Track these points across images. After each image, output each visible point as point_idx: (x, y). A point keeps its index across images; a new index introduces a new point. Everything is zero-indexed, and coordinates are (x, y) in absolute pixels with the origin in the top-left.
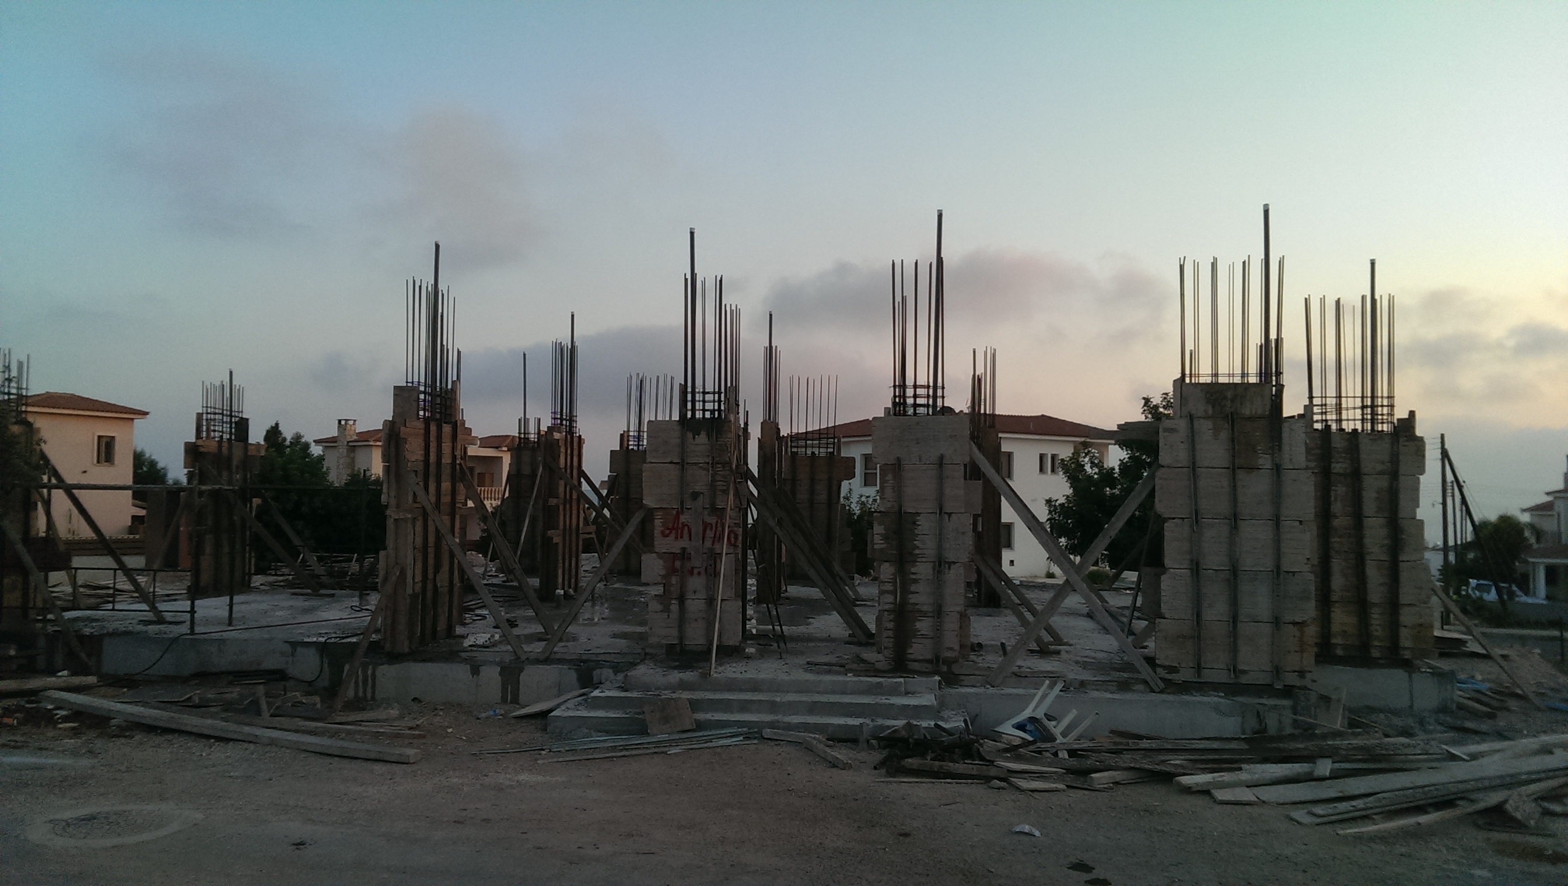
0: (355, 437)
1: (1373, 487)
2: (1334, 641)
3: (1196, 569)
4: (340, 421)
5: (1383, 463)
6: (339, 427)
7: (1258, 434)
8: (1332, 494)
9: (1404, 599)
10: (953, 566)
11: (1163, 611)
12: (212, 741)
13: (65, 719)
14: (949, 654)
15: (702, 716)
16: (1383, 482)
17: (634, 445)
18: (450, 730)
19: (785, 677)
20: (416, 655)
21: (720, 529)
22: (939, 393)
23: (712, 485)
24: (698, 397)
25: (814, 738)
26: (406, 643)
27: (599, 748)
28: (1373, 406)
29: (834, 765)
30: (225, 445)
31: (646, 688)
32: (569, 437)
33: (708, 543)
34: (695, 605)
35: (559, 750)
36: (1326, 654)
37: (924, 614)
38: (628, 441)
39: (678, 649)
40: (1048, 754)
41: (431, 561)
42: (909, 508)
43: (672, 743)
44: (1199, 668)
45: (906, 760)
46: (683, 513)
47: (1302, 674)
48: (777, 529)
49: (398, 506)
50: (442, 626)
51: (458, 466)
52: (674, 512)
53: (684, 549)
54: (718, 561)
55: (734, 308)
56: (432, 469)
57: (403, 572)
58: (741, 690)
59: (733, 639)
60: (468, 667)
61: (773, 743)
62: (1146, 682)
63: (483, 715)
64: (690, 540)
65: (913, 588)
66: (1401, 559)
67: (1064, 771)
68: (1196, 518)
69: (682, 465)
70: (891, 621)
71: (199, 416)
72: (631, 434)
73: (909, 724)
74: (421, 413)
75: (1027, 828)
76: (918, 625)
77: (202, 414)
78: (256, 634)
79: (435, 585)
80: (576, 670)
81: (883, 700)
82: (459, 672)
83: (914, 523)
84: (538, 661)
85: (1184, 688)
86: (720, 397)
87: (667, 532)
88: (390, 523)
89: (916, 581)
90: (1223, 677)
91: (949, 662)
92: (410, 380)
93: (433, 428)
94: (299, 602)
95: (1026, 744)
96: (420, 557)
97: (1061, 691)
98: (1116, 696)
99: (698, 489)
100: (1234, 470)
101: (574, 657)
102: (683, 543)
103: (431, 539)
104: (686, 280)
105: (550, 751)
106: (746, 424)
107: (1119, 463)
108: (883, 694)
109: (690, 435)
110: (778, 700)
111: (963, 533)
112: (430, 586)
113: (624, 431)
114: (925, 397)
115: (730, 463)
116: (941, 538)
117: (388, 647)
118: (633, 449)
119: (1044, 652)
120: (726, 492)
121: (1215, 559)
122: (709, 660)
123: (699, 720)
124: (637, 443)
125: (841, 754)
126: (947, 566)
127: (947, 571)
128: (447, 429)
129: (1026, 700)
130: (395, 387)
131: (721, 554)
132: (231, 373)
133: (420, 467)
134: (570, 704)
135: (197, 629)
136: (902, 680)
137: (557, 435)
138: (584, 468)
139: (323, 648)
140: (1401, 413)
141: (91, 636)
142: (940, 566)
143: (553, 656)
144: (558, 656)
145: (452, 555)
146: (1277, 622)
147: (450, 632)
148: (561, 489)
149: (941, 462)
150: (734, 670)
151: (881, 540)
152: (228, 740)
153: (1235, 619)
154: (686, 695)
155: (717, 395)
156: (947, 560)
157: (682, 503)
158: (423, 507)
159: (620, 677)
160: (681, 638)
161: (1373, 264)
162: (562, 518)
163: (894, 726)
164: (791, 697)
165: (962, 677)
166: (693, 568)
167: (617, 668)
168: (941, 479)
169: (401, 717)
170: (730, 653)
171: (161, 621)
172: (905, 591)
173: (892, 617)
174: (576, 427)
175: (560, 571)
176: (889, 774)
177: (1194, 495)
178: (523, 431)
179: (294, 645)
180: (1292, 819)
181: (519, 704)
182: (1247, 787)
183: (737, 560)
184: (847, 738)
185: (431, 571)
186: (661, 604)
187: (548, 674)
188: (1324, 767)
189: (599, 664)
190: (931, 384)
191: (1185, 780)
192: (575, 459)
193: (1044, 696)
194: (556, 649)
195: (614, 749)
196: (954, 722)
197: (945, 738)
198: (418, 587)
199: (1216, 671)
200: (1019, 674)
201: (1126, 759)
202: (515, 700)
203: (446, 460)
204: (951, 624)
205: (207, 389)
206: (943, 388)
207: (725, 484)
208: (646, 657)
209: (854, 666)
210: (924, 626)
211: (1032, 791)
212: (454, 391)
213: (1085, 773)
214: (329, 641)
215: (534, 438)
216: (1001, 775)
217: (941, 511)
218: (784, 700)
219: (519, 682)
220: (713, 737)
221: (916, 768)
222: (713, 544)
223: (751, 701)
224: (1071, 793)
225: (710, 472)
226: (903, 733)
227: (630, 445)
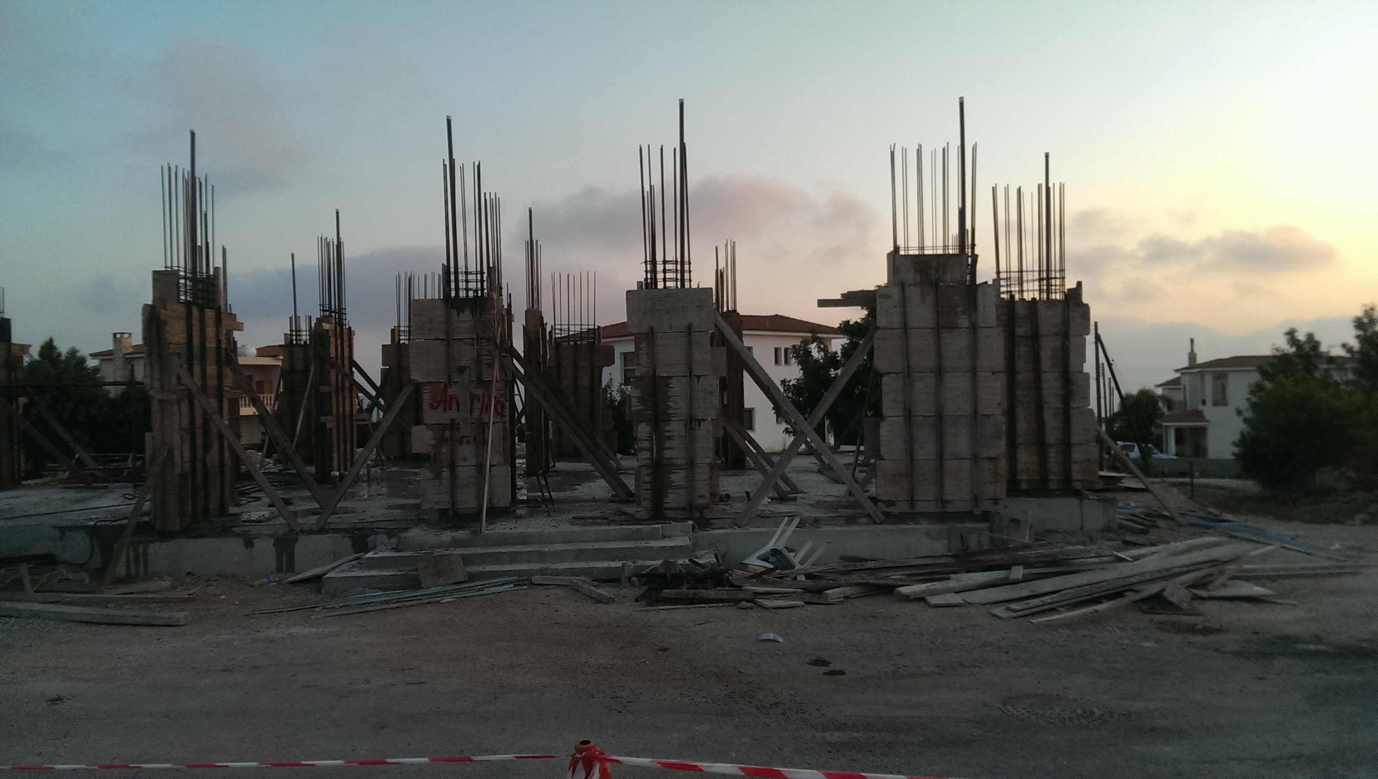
0: (132, 350)
1: (1048, 346)
2: (1019, 477)
3: (909, 416)
4: (115, 335)
5: (1057, 326)
6: (114, 340)
7: (957, 298)
8: (1017, 353)
9: (1075, 439)
10: (702, 424)
11: (882, 453)
14: (700, 501)
15: (473, 569)
16: (1058, 342)
17: (405, 339)
18: (223, 597)
19: (554, 530)
21: (486, 400)
22: (686, 267)
23: (478, 359)
24: (462, 277)
25: (580, 580)
26: (177, 521)
27: (373, 602)
28: (1048, 279)
29: (599, 600)
31: (418, 547)
32: (338, 328)
33: (476, 414)
34: (465, 471)
35: (332, 606)
36: (1014, 489)
37: (678, 467)
38: (399, 336)
39: (451, 512)
40: (788, 579)
41: (199, 442)
42: (662, 373)
43: (444, 594)
44: (912, 501)
45: (664, 590)
46: (450, 386)
47: (996, 501)
48: (543, 402)
49: (162, 387)
50: (214, 504)
51: (223, 352)
52: (442, 386)
53: (453, 420)
54: (487, 429)
55: (493, 197)
56: (196, 351)
57: (170, 454)
58: (512, 544)
59: (504, 501)
60: (241, 541)
61: (541, 588)
62: (869, 516)
64: (459, 411)
65: (668, 444)
66: (1072, 406)
67: (802, 590)
68: (908, 373)
69: (448, 341)
70: (648, 475)
72: (402, 329)
73: (666, 562)
74: (182, 297)
75: (772, 636)
76: (673, 477)
78: (23, 522)
79: (205, 468)
80: (349, 537)
81: (643, 544)
82: (232, 546)
83: (667, 386)
84: (312, 532)
85: (901, 518)
86: (482, 277)
87: (436, 405)
88: (155, 407)
89: (670, 438)
90: (932, 507)
91: (702, 508)
92: (169, 265)
93: (195, 312)
94: (69, 494)
95: (768, 571)
96: (187, 437)
97: (797, 527)
98: (846, 529)
99: (463, 363)
100: (938, 330)
101: (349, 526)
102: (453, 414)
103: (199, 422)
104: (445, 166)
105: (324, 608)
106: (510, 305)
108: (643, 539)
109: (454, 313)
110: (546, 550)
111: (711, 393)
112: (199, 466)
113: (395, 326)
114: (673, 272)
115: (494, 338)
116: (691, 398)
117: (158, 526)
118: (404, 343)
119: (782, 498)
120: (491, 365)
121: (924, 407)
122: (480, 520)
123: (471, 572)
124: (408, 338)
125: (604, 591)
126: (697, 422)
127: (697, 428)
128: (210, 314)
129: (771, 535)
130: (153, 271)
131: (488, 423)
133: (183, 350)
134: (345, 567)
136: (659, 526)
137: (326, 326)
138: (356, 358)
139: (94, 532)
140: (1070, 284)
142: (691, 423)
143: (327, 527)
144: (332, 527)
145: (221, 437)
146: (975, 458)
147: (223, 510)
148: (333, 377)
149: (689, 330)
150: (504, 527)
151: (638, 402)
153: (941, 457)
154: (459, 551)
155: (479, 276)
156: (697, 418)
157: (449, 376)
158: (189, 391)
159: (394, 540)
160: (453, 503)
161: (1047, 156)
162: (335, 406)
163: (653, 565)
164: (559, 547)
165: (713, 521)
166: (462, 437)
167: (390, 534)
168: (690, 345)
169: (173, 588)
170: (497, 514)
172: (661, 448)
173: (649, 471)
174: (345, 319)
175: (335, 456)
176: (650, 604)
177: (906, 353)
178: (294, 329)
179: (62, 529)
180: (995, 615)
181: (294, 572)
182: (956, 593)
183: (505, 429)
184: (612, 579)
185: (199, 451)
186: (432, 472)
187: (324, 542)
188: (1018, 572)
189: (374, 532)
190: (679, 260)
191: (904, 590)
192: (346, 350)
193: (783, 532)
194: (329, 520)
195: (387, 602)
196: (707, 559)
197: (699, 571)
198: (187, 466)
199: (927, 502)
200: (762, 516)
201: (855, 578)
202: (291, 569)
203: (211, 344)
204: (702, 474)
206: (690, 263)
207: (490, 358)
208: (420, 521)
209: (616, 518)
210: (678, 477)
211: (775, 608)
212: (216, 276)
213: (820, 591)
214: (98, 524)
215: (306, 335)
216: (748, 597)
217: (691, 374)
218: (552, 550)
219: (293, 552)
220: (485, 586)
221: (673, 597)
222: (481, 415)
223: (521, 553)
224: (809, 607)
225: (476, 347)
226: (662, 570)
227: (402, 339)
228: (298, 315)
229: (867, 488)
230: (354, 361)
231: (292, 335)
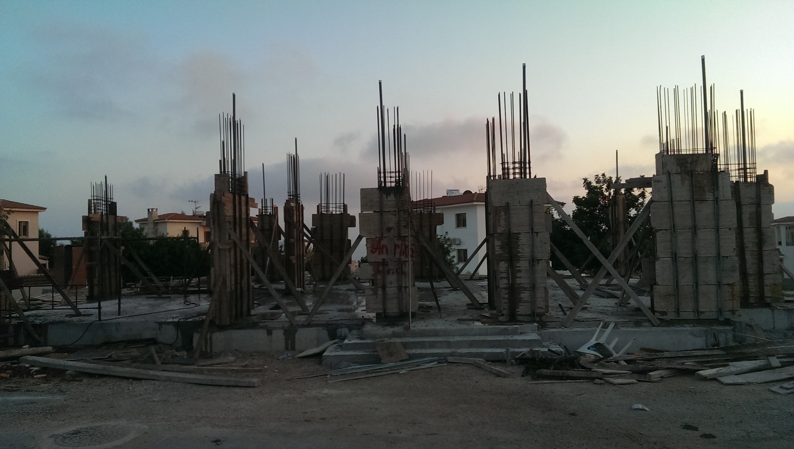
0: (158, 218)
1: (747, 211)
3: (675, 257)
4: (149, 210)
5: (752, 199)
6: (148, 213)
7: (705, 181)
9: (766, 271)
10: (540, 262)
11: (657, 281)
12: (130, 380)
13: (38, 372)
14: (539, 311)
15: (410, 351)
16: (753, 209)
17: (325, 211)
18: (266, 367)
19: (450, 328)
20: (232, 326)
21: (403, 247)
22: (527, 166)
23: (398, 223)
24: (388, 175)
25: (479, 361)
26: (228, 319)
27: (358, 372)
28: (745, 169)
29: (498, 375)
30: (104, 217)
31: (373, 337)
32: (297, 205)
33: (397, 256)
34: (392, 291)
35: (336, 375)
37: (525, 289)
38: (321, 209)
39: (383, 315)
40: (614, 363)
41: (239, 273)
42: (514, 230)
43: (399, 367)
44: (678, 312)
45: (540, 370)
46: (382, 239)
47: (733, 312)
49: (220, 241)
50: (245, 309)
51: (249, 220)
52: (378, 239)
53: (384, 260)
54: (404, 265)
56: (238, 220)
57: (224, 279)
58: (428, 336)
60: (265, 331)
61: (455, 365)
62: (649, 321)
63: (281, 357)
64: (387, 254)
65: (518, 275)
66: (763, 249)
67: (631, 372)
68: (673, 229)
69: (381, 212)
70: (507, 294)
71: (90, 201)
72: (323, 205)
73: (531, 350)
74: (231, 189)
75: (640, 406)
76: (522, 295)
77: (92, 200)
78: (136, 319)
79: (241, 286)
80: (327, 330)
81: (509, 338)
82: (260, 335)
83: (517, 239)
84: (303, 326)
85: (671, 323)
86: (399, 174)
87: (374, 250)
89: (520, 271)
90: (691, 316)
91: (541, 315)
93: (237, 198)
94: (152, 301)
95: (600, 358)
96: (233, 271)
98: (637, 329)
99: (390, 225)
100: (693, 202)
101: (324, 323)
102: (384, 256)
103: (238, 260)
105: (332, 376)
107: (572, 212)
108: (509, 335)
109: (385, 196)
110: (451, 340)
111: (545, 243)
112: (239, 287)
113: (319, 204)
114: (519, 169)
115: (408, 211)
116: (533, 246)
117: (217, 323)
118: (324, 213)
120: (406, 227)
121: (684, 251)
122: (408, 321)
123: (409, 354)
125: (498, 368)
126: (537, 261)
127: (537, 265)
128: (243, 198)
130: (215, 175)
132: (106, 177)
133: (232, 220)
134: (331, 349)
135: (102, 318)
136: (517, 326)
137: (291, 204)
138: (304, 223)
139: (177, 325)
140: (760, 172)
141: (40, 325)
142: (533, 262)
143: (312, 323)
144: (315, 323)
146: (719, 284)
147: (249, 314)
148: (295, 234)
149: (531, 204)
150: (422, 324)
151: (499, 249)
152: (140, 379)
153: (697, 284)
154: (398, 340)
155: (397, 173)
156: (536, 259)
157: (382, 234)
158: (234, 243)
159: (356, 332)
160: (385, 309)
161: (742, 92)
162: (296, 250)
163: (522, 352)
164: (458, 339)
165: (548, 323)
166: (389, 270)
167: (351, 328)
168: (531, 214)
171: (79, 314)
172: (514, 277)
173: (507, 292)
176: (534, 379)
177: (672, 217)
178: (264, 206)
179: (160, 324)
180: (772, 392)
182: (736, 375)
184: (499, 360)
185: (239, 278)
186: (372, 291)
187: (312, 332)
188: (775, 362)
189: (339, 326)
190: (523, 161)
191: (703, 373)
192: (301, 218)
194: (313, 319)
195: (367, 372)
196: (557, 348)
197: (556, 357)
199: (687, 313)
200: (579, 320)
201: (663, 363)
202: (293, 348)
203: (244, 216)
204: (541, 294)
205: (93, 186)
206: (530, 163)
207: (406, 222)
209: (485, 320)
210: (525, 295)
211: (622, 384)
212: (245, 177)
213: (643, 372)
214: (180, 321)
215: (270, 209)
216: (600, 376)
217: (533, 232)
218: (455, 340)
219: (294, 338)
220: (421, 363)
221: (549, 375)
222: (400, 256)
223: (436, 342)
224: (640, 383)
225: (397, 216)
226: (528, 355)
227: (323, 211)
228: (266, 198)
229: (629, 302)
230: (304, 224)
231: (262, 209)
